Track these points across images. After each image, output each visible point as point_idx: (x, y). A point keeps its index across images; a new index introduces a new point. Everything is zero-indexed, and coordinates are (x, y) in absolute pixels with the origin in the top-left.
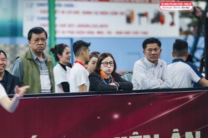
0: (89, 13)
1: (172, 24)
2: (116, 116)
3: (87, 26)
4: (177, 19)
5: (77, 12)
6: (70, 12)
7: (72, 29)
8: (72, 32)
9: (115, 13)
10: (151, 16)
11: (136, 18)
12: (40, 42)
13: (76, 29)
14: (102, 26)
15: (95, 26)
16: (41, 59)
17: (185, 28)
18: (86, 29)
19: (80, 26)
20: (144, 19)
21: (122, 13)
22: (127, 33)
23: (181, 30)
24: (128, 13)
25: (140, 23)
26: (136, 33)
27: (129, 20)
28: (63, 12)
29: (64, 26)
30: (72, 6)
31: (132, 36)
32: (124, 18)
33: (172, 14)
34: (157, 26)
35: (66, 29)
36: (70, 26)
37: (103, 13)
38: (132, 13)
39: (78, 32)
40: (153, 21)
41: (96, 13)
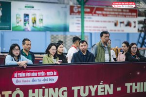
0: (98, 21)
1: (135, 27)
2: (138, 73)
3: (97, 27)
4: (137, 24)
5: (93, 21)
6: (90, 21)
7: (90, 29)
8: (90, 30)
9: (110, 22)
10: (126, 23)
11: (119, 24)
12: (107, 38)
13: (92, 29)
14: (104, 27)
15: (101, 27)
16: (106, 46)
17: (140, 29)
18: (96, 29)
19: (94, 27)
20: (122, 25)
21: (113, 22)
22: (115, 31)
23: (138, 30)
24: (115, 22)
25: (120, 26)
26: (119, 31)
27: (116, 25)
28: (87, 21)
29: (87, 27)
30: (90, 18)
31: (117, 32)
32: (113, 24)
33: (135, 22)
34: (128, 27)
35: (88, 28)
36: (90, 27)
37: (105, 22)
38: (117, 22)
39: (94, 30)
40: (126, 25)
41: (101, 21)
